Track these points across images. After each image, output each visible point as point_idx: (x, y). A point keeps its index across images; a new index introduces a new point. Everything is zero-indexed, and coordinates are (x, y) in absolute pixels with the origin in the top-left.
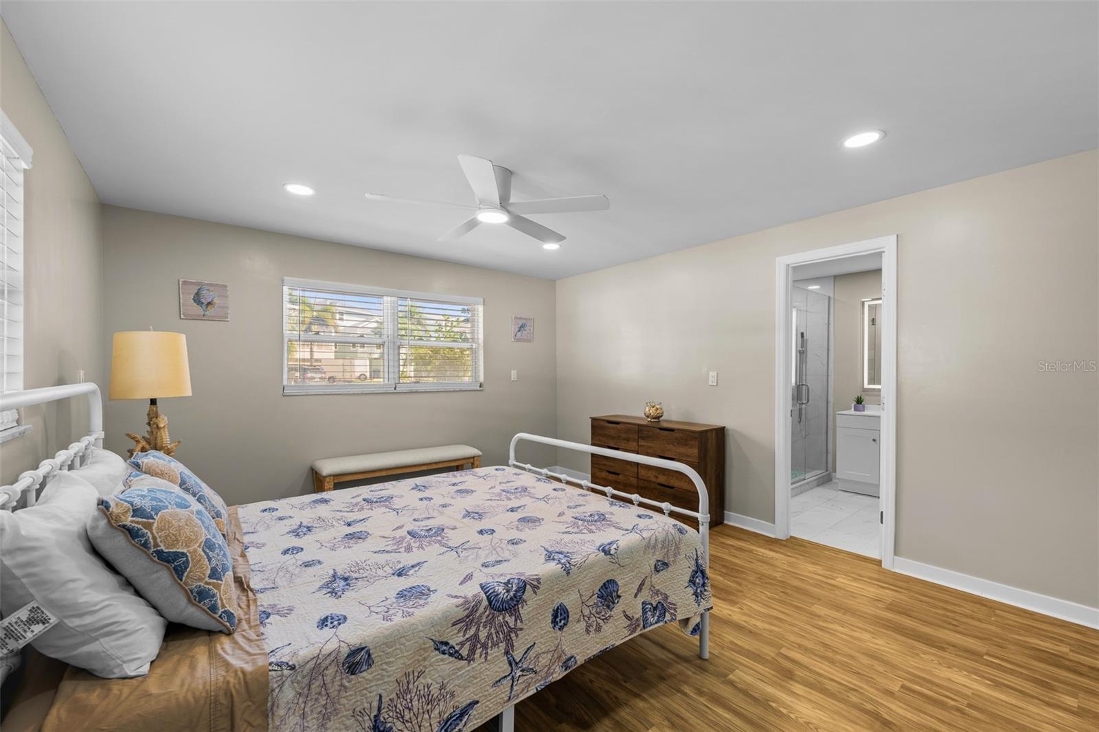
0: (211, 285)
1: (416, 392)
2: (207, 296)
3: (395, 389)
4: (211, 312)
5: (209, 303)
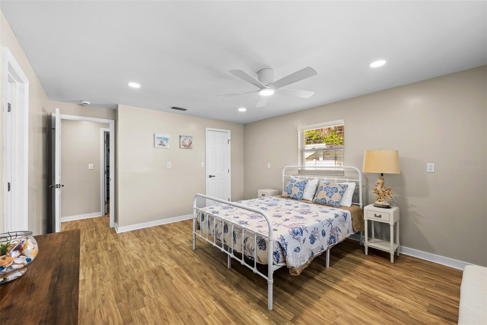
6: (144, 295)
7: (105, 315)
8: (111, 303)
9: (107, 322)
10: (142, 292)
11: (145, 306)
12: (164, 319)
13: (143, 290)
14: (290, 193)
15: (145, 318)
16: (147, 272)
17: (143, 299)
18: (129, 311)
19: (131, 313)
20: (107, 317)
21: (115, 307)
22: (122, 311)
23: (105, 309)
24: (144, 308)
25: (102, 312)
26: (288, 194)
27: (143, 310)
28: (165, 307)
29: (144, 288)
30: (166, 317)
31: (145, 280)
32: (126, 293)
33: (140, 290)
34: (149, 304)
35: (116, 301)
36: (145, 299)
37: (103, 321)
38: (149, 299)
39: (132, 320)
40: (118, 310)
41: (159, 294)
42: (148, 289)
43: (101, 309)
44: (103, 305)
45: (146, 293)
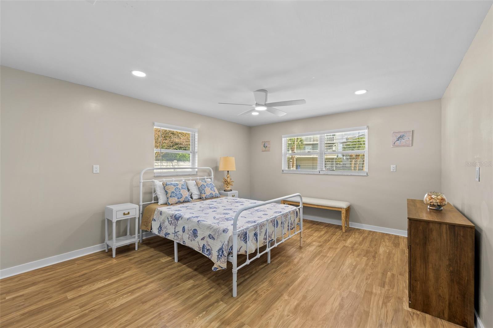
0: (266, 142)
1: (327, 175)
2: (266, 145)
3: (319, 173)
4: (267, 149)
5: (266, 147)
6: (342, 299)
7: (384, 311)
8: (374, 316)
9: (384, 304)
10: (342, 303)
11: (350, 291)
12: (347, 277)
13: (340, 304)
14: (180, 197)
15: (357, 286)
16: (313, 319)
17: (347, 297)
18: (363, 298)
19: (363, 295)
20: (382, 308)
21: (372, 311)
22: (369, 302)
23: (382, 317)
24: (352, 291)
25: (386, 316)
26: (178, 198)
27: (354, 291)
28: (339, 281)
29: (337, 304)
30: (345, 277)
31: (328, 311)
32: (356, 313)
33: (341, 306)
34: (346, 290)
35: (369, 315)
36: (345, 296)
37: (387, 308)
38: (343, 293)
39: (365, 291)
40: (371, 306)
41: (333, 289)
42: (334, 300)
43: (385, 319)
44: (382, 322)
45: (340, 299)
